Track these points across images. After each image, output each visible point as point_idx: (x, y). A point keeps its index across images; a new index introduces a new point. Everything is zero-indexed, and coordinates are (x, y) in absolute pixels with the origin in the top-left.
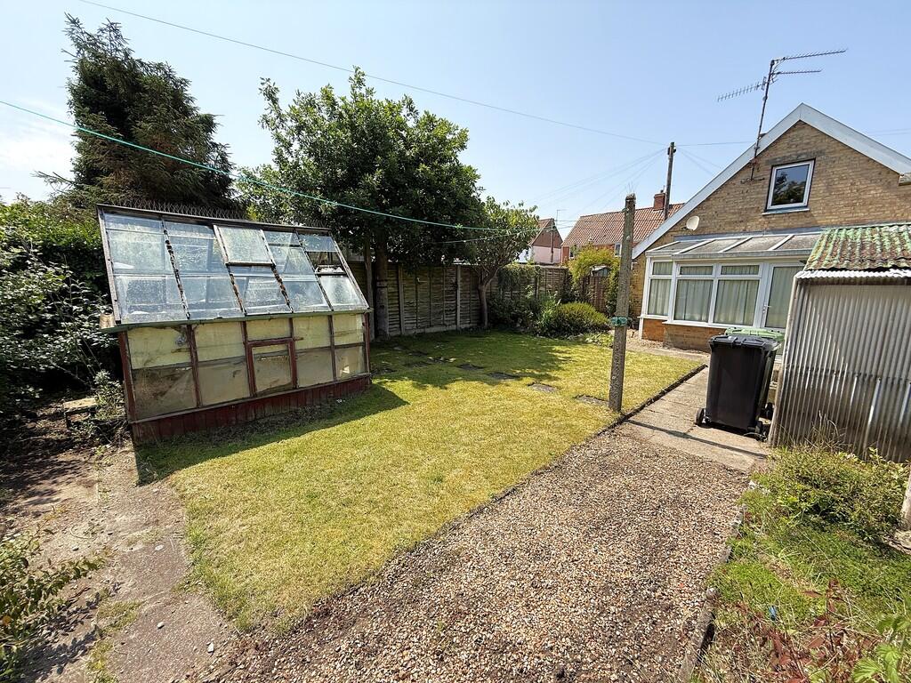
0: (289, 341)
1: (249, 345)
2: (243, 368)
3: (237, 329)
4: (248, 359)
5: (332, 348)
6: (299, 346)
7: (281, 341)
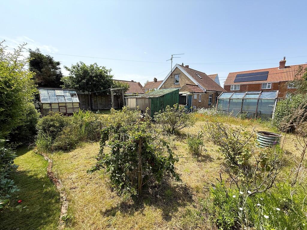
0: (66, 106)
1: (59, 107)
2: (58, 110)
3: (57, 104)
4: (59, 108)
5: (73, 108)
6: (67, 107)
7: (64, 106)
